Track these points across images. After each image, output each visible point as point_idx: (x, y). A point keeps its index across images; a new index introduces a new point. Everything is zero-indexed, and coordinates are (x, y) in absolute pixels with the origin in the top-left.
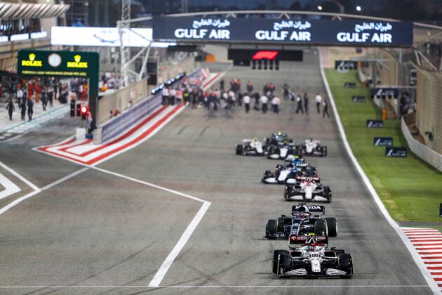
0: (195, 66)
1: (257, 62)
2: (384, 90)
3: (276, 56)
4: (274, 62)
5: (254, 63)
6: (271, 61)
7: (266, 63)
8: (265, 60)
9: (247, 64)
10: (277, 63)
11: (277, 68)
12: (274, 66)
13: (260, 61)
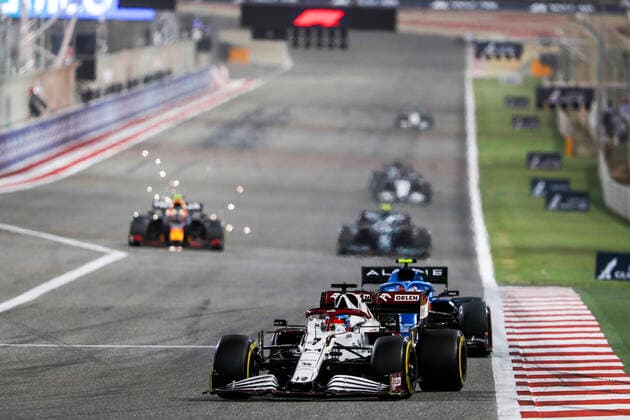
0: (197, 61)
1: (302, 32)
2: (564, 91)
3: (340, 21)
4: (338, 33)
5: (296, 35)
6: (331, 29)
7: (320, 35)
8: (319, 27)
9: (279, 35)
10: (344, 34)
11: (344, 46)
12: (337, 41)
13: (308, 29)
